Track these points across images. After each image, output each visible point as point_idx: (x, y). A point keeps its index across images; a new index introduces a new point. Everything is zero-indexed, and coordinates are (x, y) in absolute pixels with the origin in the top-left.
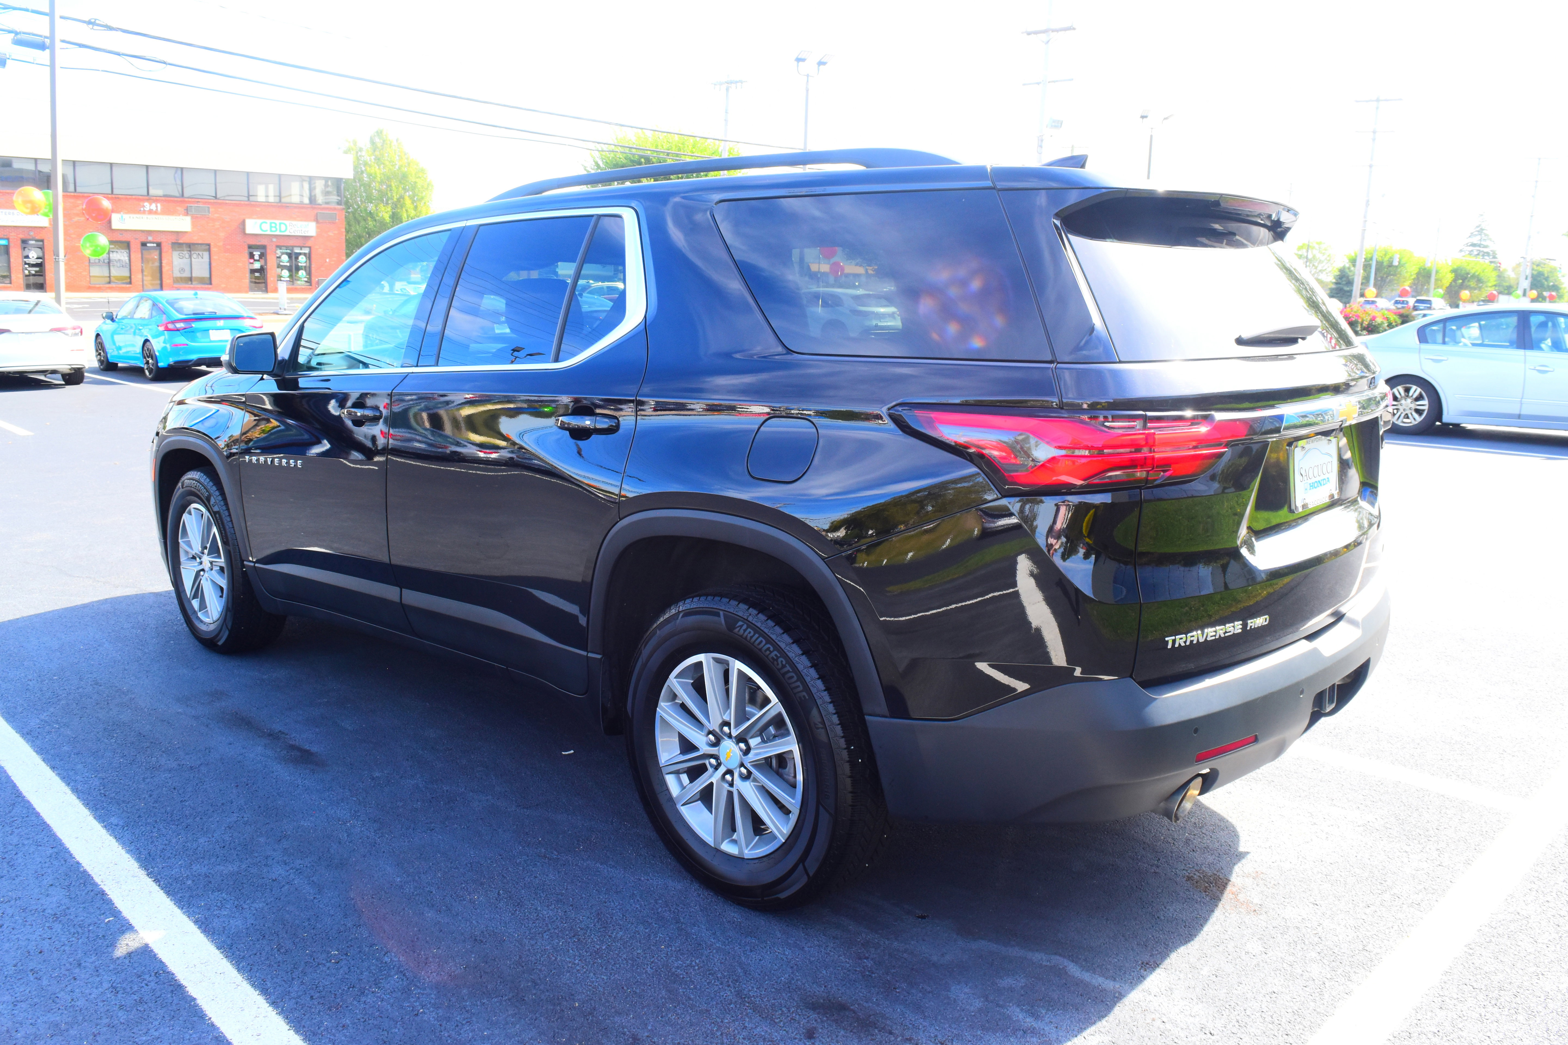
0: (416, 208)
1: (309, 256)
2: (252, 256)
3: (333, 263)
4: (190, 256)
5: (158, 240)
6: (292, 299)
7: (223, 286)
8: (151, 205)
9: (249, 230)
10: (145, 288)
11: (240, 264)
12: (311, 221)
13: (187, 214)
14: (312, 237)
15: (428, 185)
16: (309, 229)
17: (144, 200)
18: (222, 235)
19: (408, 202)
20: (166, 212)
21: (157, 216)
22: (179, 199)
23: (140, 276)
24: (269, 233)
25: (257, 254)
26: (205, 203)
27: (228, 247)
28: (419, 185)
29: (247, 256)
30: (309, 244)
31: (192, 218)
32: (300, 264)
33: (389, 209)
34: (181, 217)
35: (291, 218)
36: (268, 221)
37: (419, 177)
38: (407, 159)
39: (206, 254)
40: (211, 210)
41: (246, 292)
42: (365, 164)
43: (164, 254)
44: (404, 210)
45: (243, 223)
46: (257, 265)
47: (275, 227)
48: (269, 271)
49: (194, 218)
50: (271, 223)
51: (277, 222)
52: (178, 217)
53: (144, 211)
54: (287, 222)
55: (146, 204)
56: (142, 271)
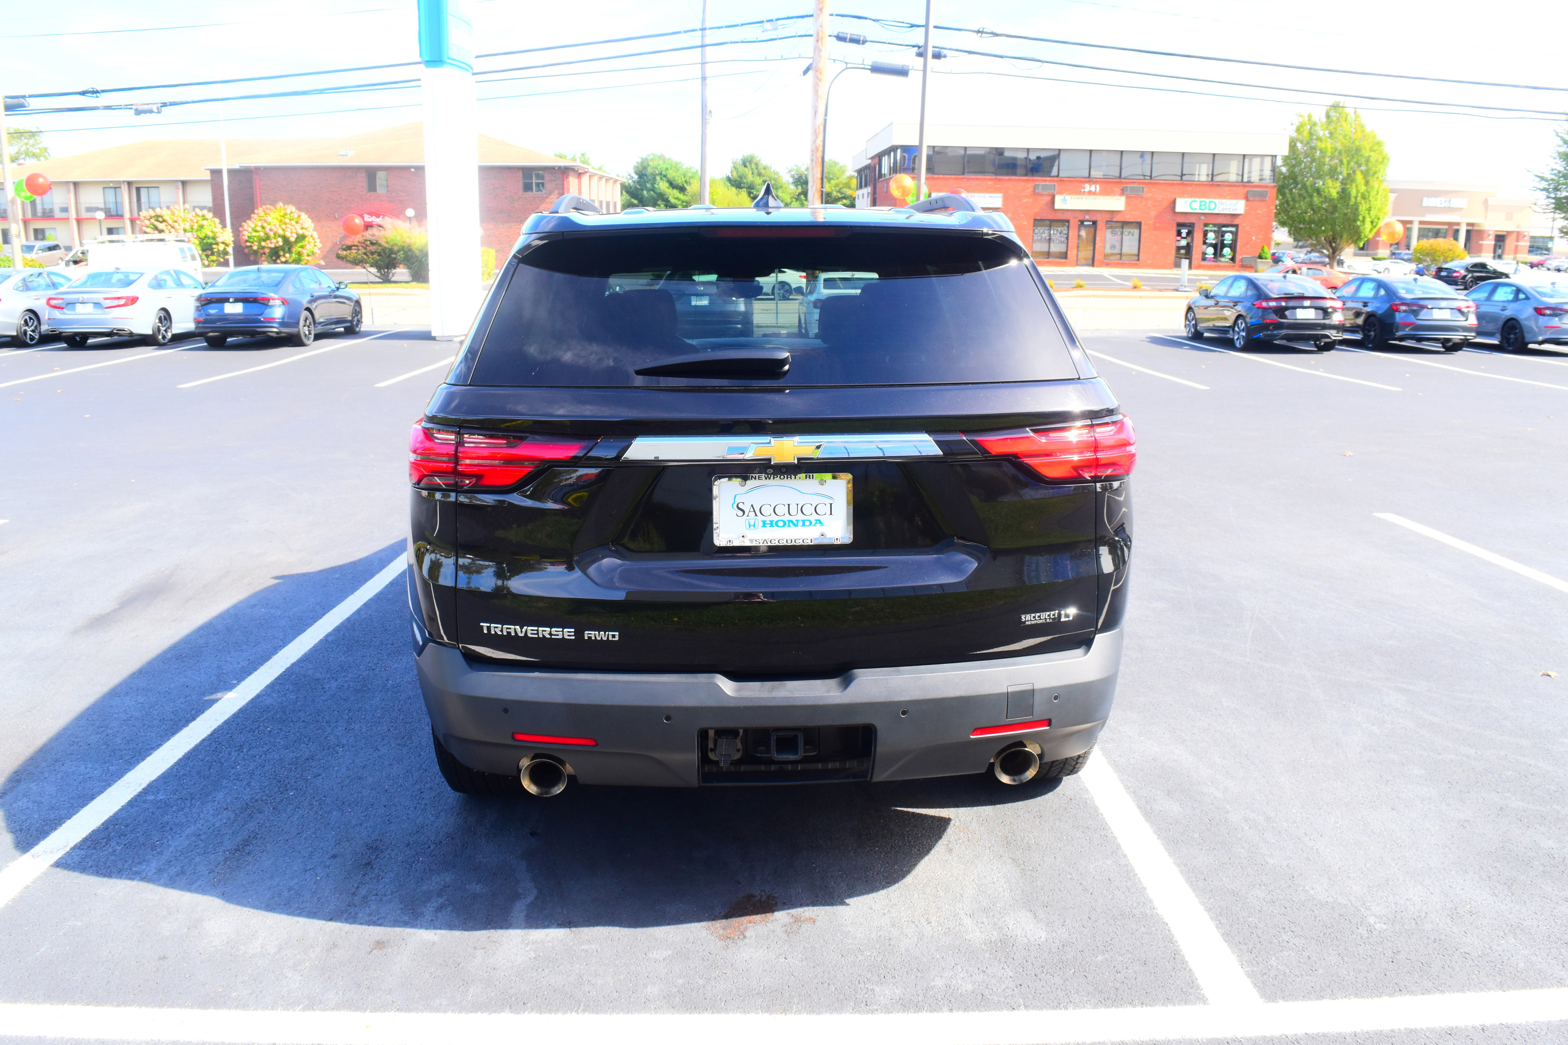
0: (1367, 183)
1: (1235, 234)
2: (1179, 233)
3: (1259, 240)
4: (1122, 233)
5: (1094, 219)
6: (1212, 276)
7: (1150, 262)
8: (1090, 186)
9: (1179, 209)
10: (1079, 263)
11: (1167, 242)
12: (1240, 199)
13: (1122, 194)
14: (1240, 215)
15: (1384, 158)
16: (1237, 206)
17: (1085, 182)
18: (1153, 213)
19: (1359, 177)
20: (1104, 192)
21: (1095, 197)
22: (1117, 180)
23: (1075, 252)
24: (1198, 211)
25: (1184, 232)
26: (1140, 183)
27: (1158, 225)
28: (1372, 159)
29: (1174, 232)
30: (1236, 222)
31: (1127, 198)
32: (1225, 242)
33: (1338, 184)
34: (1117, 197)
35: (1221, 196)
36: (1198, 200)
37: (1374, 151)
38: (1363, 131)
39: (1136, 232)
40: (1145, 190)
41: (1171, 268)
42: (1319, 139)
43: (1098, 232)
44: (1354, 185)
45: (1174, 202)
46: (1184, 243)
47: (1205, 205)
48: (1194, 248)
49: (1128, 198)
50: (1201, 202)
51: (1207, 200)
52: (1114, 197)
53: (1084, 192)
54: (1217, 201)
55: (1087, 186)
56: (1078, 247)
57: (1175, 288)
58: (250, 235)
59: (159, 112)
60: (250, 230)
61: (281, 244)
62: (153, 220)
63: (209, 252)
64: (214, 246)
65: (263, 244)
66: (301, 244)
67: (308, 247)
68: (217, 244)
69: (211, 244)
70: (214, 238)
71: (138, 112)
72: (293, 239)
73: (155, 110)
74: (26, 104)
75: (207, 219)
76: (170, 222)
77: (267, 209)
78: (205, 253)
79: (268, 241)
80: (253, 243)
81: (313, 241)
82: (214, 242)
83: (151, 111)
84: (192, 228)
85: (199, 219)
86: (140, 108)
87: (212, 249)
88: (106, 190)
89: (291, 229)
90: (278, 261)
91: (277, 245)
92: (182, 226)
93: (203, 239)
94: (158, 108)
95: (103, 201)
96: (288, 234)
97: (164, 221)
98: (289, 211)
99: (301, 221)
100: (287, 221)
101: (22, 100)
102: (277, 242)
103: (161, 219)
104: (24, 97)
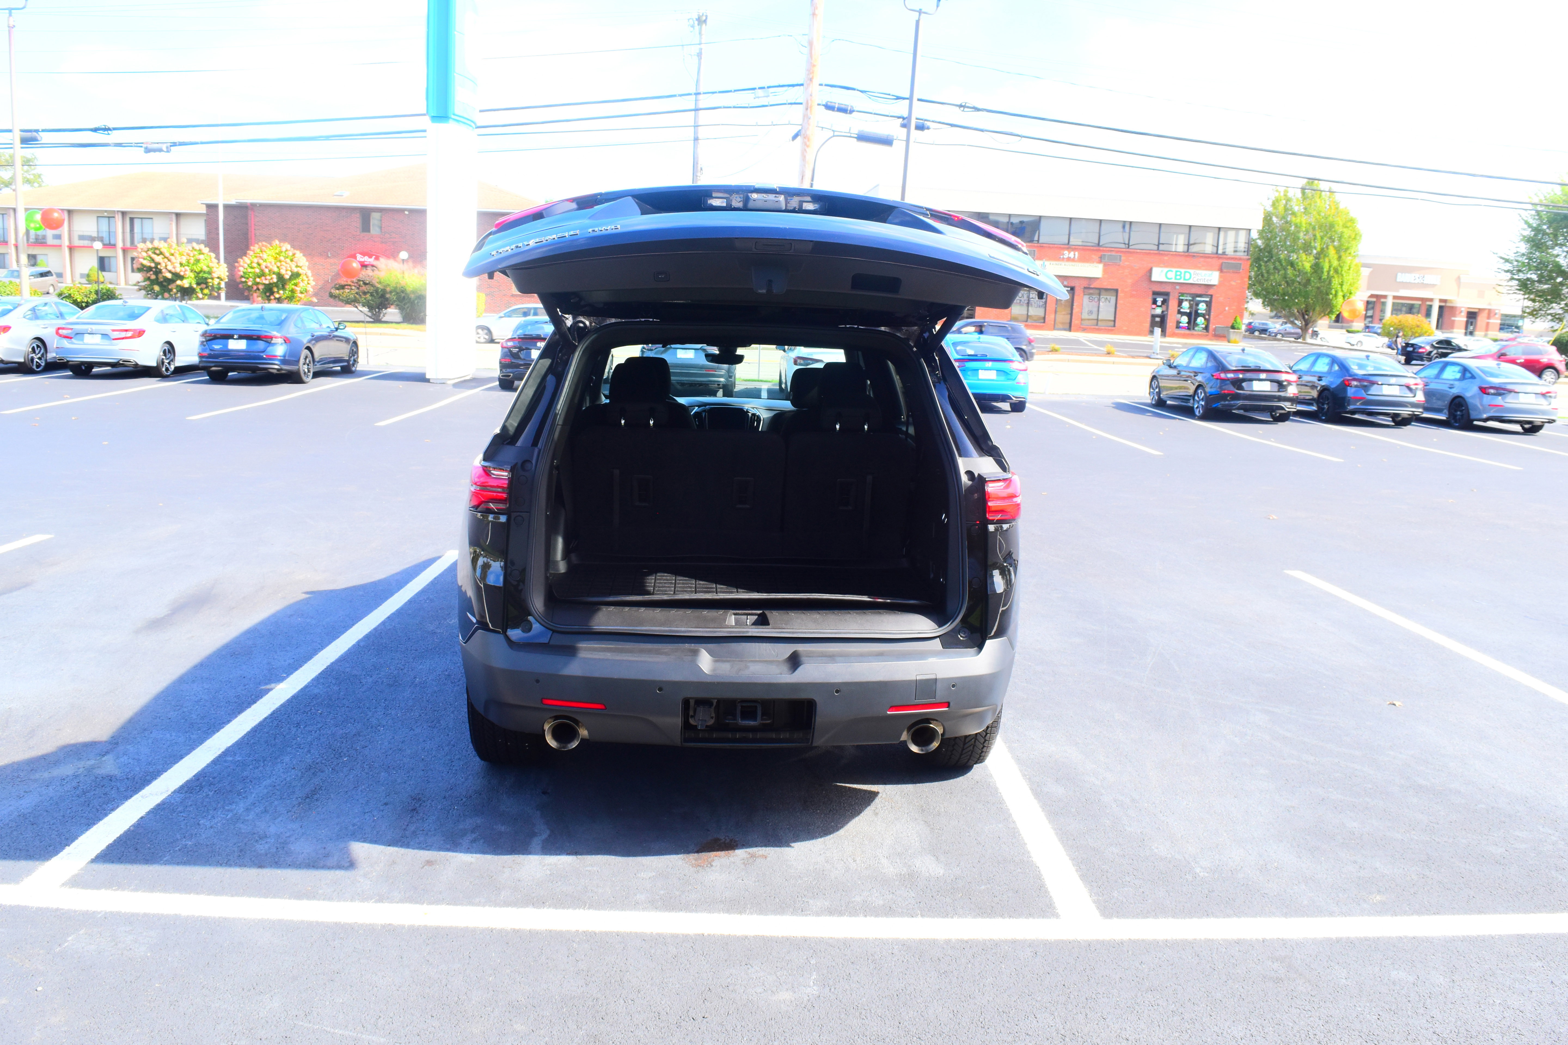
0: (1339, 258)
1: (1209, 304)
2: (1155, 302)
3: (1231, 311)
4: (1099, 300)
5: (1072, 285)
6: (1186, 344)
7: (1125, 328)
8: (1069, 253)
9: (1154, 278)
10: (1056, 327)
11: (1143, 309)
12: (1215, 270)
13: (1100, 262)
14: (1214, 285)
15: (1356, 234)
16: (1212, 277)
17: (1064, 249)
18: (1130, 281)
19: (1332, 252)
20: (1082, 259)
21: (1073, 263)
22: (1095, 248)
23: (1053, 316)
24: (1173, 280)
25: (1160, 300)
26: (1117, 252)
27: (1134, 293)
28: (1346, 236)
29: (1150, 300)
30: (1211, 292)
31: (1105, 265)
32: (1199, 311)
33: (1311, 258)
34: (1095, 264)
35: (1196, 267)
36: (1174, 270)
37: (1347, 227)
38: (1337, 208)
39: (1113, 299)
40: (1122, 258)
41: (1145, 335)
42: (1294, 214)
43: (1076, 298)
44: (1327, 260)
45: (1150, 271)
46: (1158, 311)
47: (1180, 275)
48: (1169, 316)
49: (1106, 265)
50: (1177, 272)
51: (1183, 270)
52: (1092, 265)
53: (1063, 258)
54: (1192, 271)
55: (1066, 252)
56: (1056, 312)
57: (1149, 355)
58: (245, 271)
59: (168, 151)
60: (246, 266)
61: (275, 280)
62: (150, 253)
63: (204, 286)
64: (210, 280)
65: (258, 280)
66: (295, 281)
67: (301, 284)
68: (212, 279)
69: (206, 279)
70: (210, 273)
71: (148, 150)
72: (287, 277)
73: (165, 149)
74: (39, 138)
75: (203, 254)
76: (167, 254)
77: (263, 246)
78: (200, 287)
79: (263, 278)
80: (248, 278)
81: (307, 279)
82: (209, 276)
83: (160, 150)
84: (188, 262)
85: (196, 253)
86: (150, 146)
87: (206, 283)
88: (100, 219)
89: (286, 267)
90: (272, 297)
91: (271, 281)
92: (179, 261)
93: (198, 273)
94: (167, 148)
95: (96, 230)
96: (283, 272)
97: (161, 253)
98: (284, 249)
99: (295, 259)
100: (282, 258)
101: (35, 134)
102: (272, 279)
103: (158, 252)
104: (37, 131)
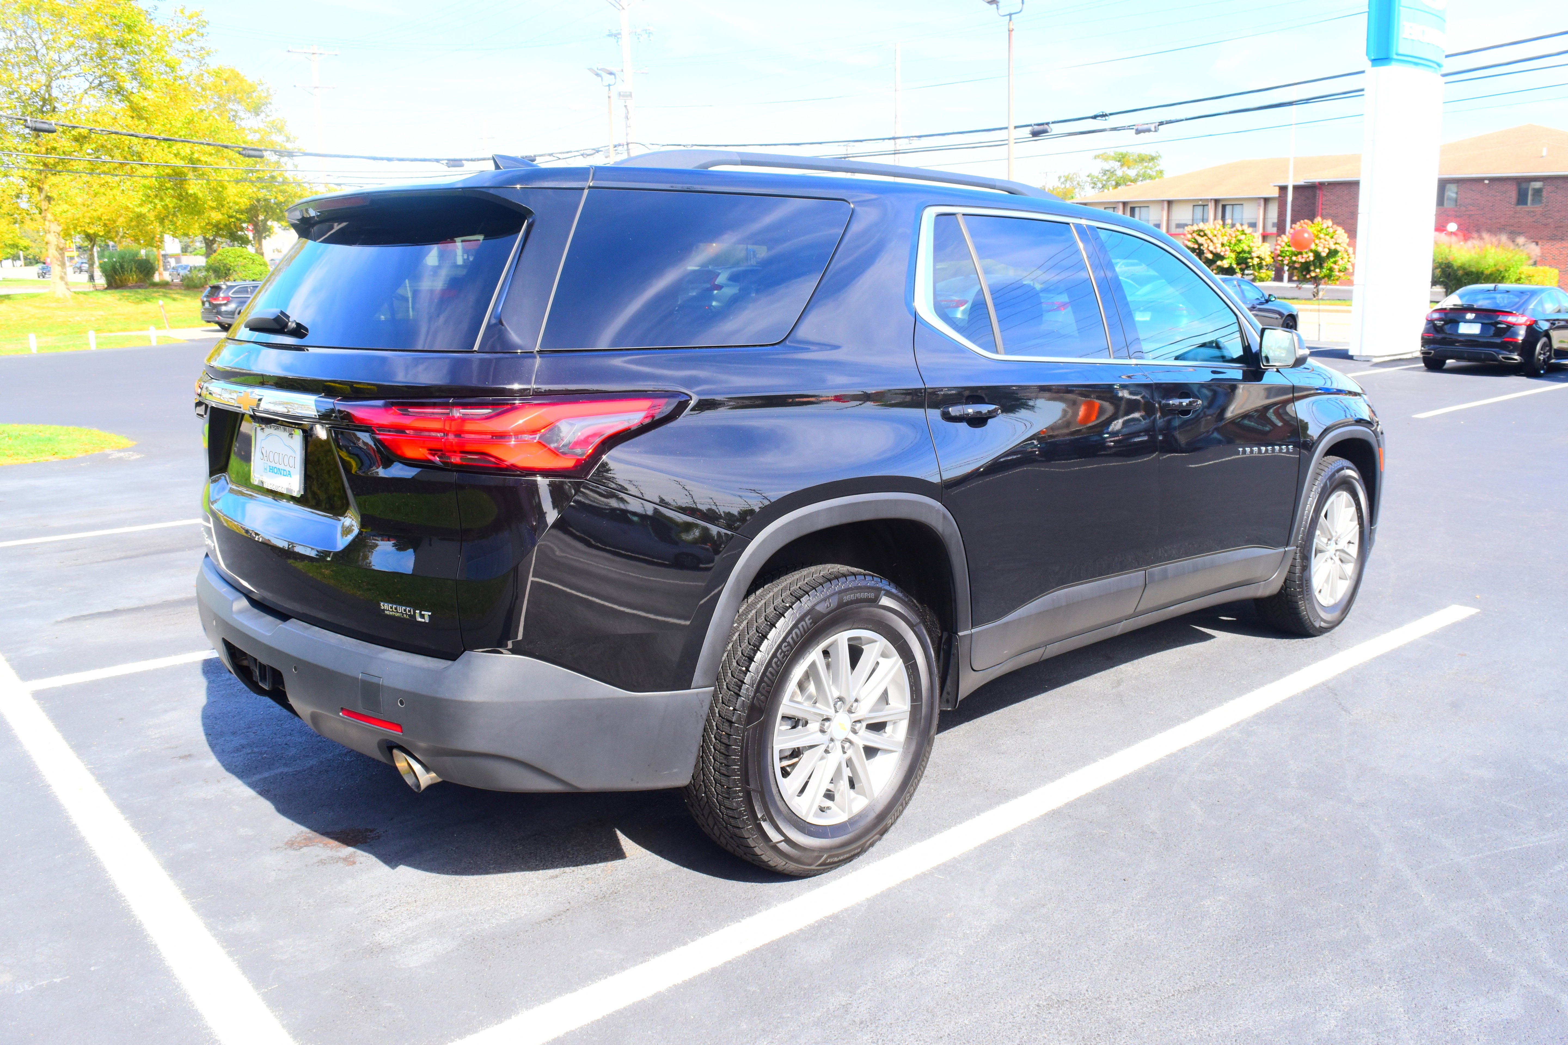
58: (1282, 249)
59: (1156, 131)
60: (1283, 244)
61: (1312, 258)
62: (1194, 235)
63: (1244, 266)
64: (1249, 260)
65: (1294, 258)
66: (1334, 259)
67: (1340, 262)
68: (1252, 258)
69: (1247, 258)
70: (1250, 253)
71: (1138, 132)
72: (1324, 254)
73: (1153, 129)
74: (1049, 130)
75: (1245, 234)
76: (1210, 236)
77: (1305, 223)
78: (1239, 267)
79: (1299, 256)
80: (1284, 257)
81: (1347, 257)
82: (1249, 256)
83: (1149, 130)
84: (1230, 243)
85: (1238, 233)
86: (1140, 128)
87: (1247, 263)
88: (1196, 207)
89: (1324, 245)
90: (1308, 276)
91: (1308, 260)
92: (1221, 240)
93: (1239, 253)
94: (1155, 127)
96: (1320, 249)
97: (1205, 235)
98: (1325, 226)
99: (1335, 237)
100: (1322, 235)
101: (1046, 126)
102: (1308, 257)
103: (1202, 234)
104: (1047, 124)
